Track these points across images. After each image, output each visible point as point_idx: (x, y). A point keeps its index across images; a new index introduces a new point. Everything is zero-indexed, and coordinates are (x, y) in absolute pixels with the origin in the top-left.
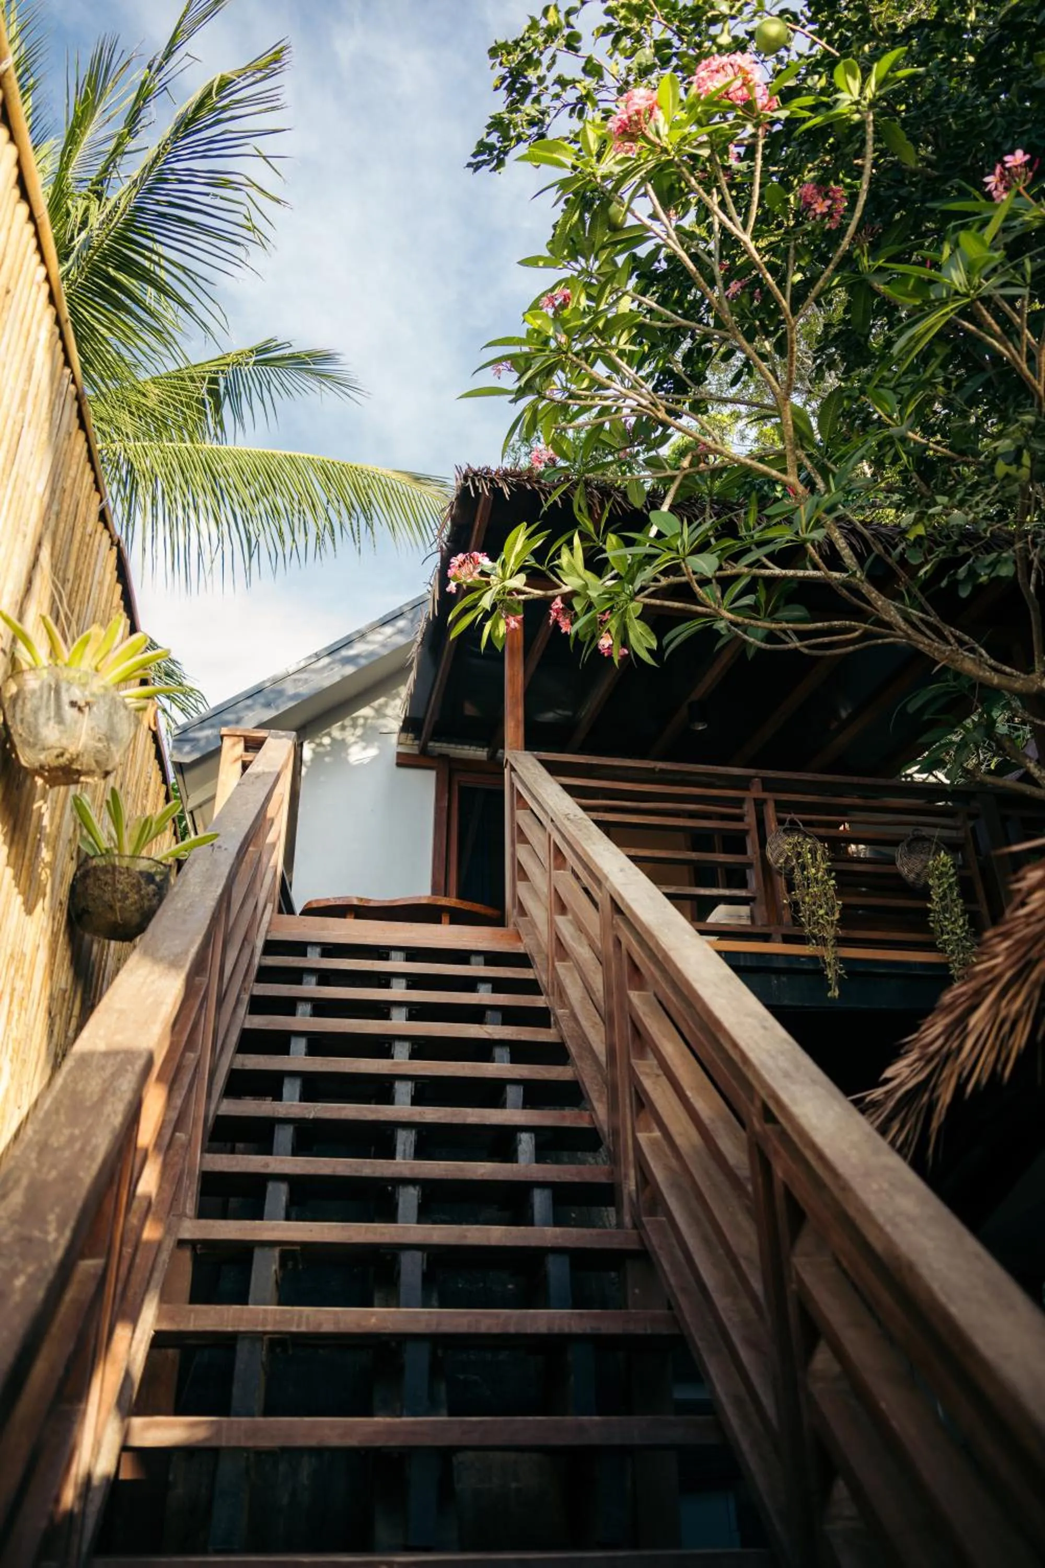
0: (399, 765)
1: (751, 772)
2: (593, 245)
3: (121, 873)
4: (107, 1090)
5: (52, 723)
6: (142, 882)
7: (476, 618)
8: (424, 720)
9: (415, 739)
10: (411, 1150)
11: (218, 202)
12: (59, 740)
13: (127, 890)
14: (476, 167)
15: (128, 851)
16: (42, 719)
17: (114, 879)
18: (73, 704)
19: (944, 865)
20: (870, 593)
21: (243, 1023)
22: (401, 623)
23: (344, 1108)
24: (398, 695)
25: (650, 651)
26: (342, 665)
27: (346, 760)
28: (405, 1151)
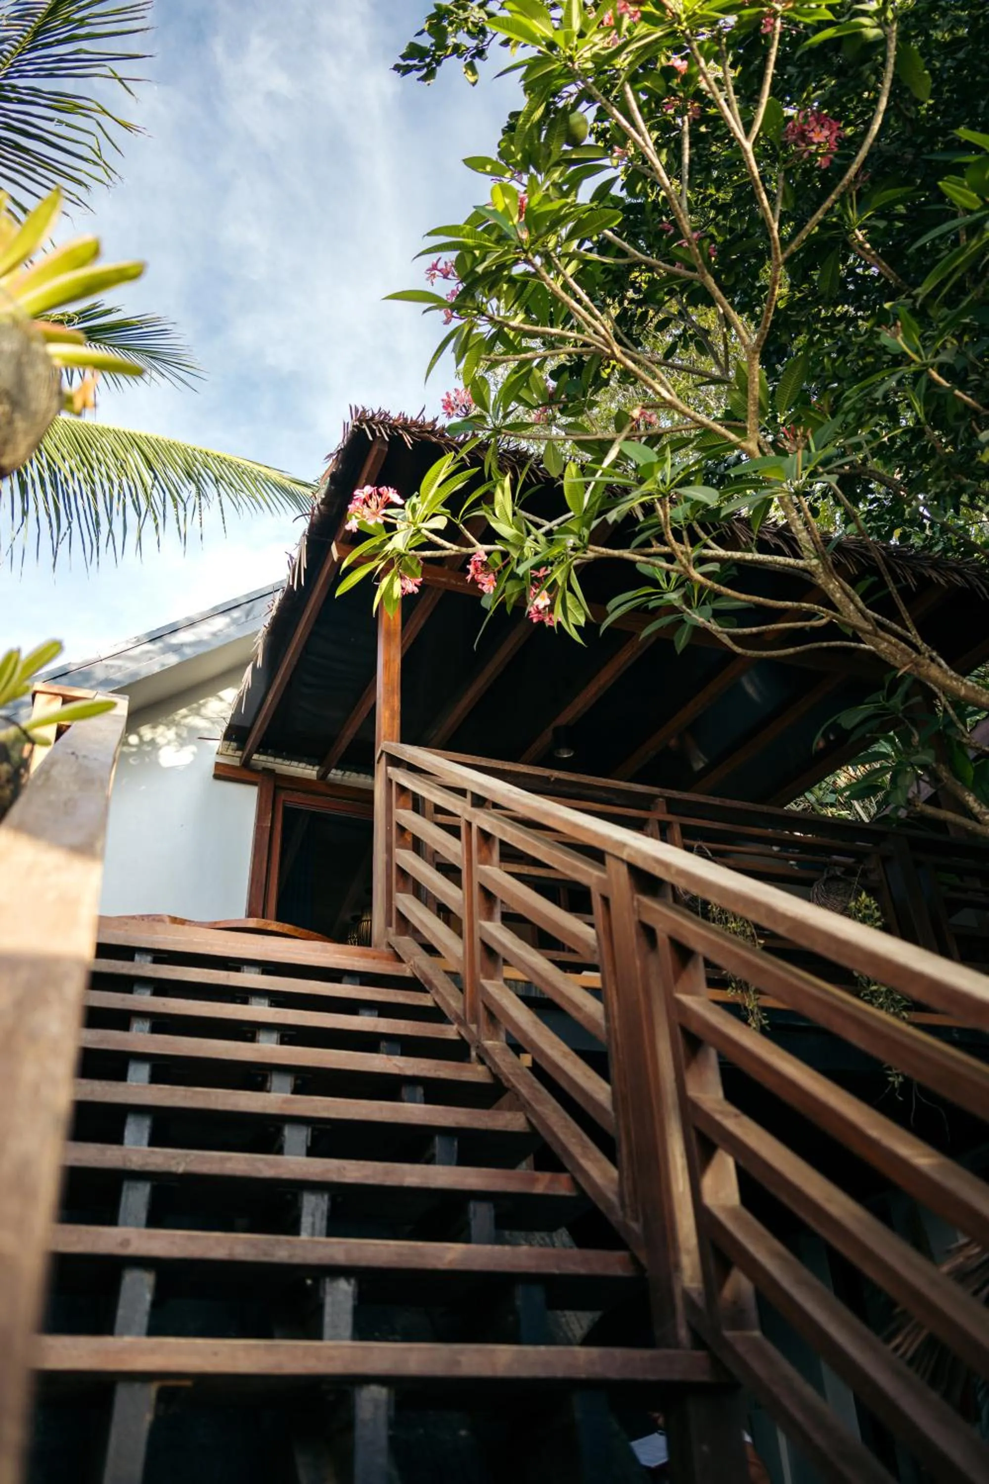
0: (217, 777)
1: (655, 790)
2: (550, 155)
7: (376, 568)
8: (250, 729)
9: (238, 749)
10: (322, 1224)
11: (62, 130)
14: (406, 70)
19: (867, 907)
20: (827, 584)
22: (236, 614)
23: (230, 1159)
24: (224, 698)
25: (577, 628)
26: (164, 653)
27: (158, 764)
28: (313, 1224)
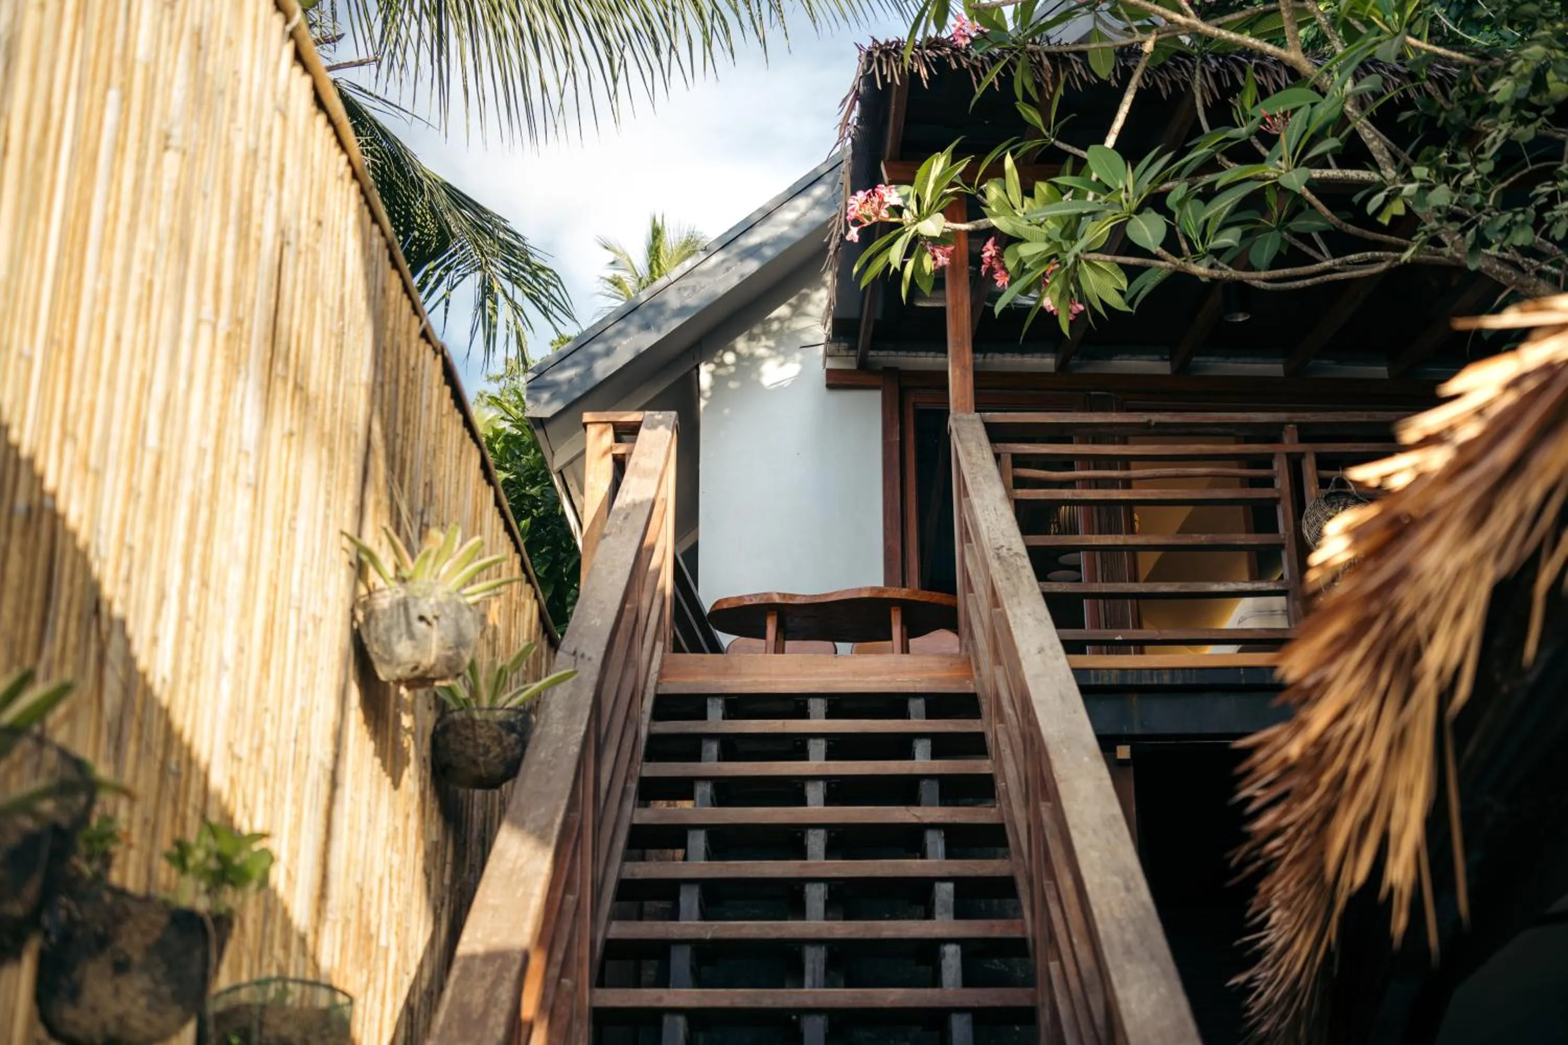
0: (831, 386)
1: (1282, 416)
3: (481, 727)
4: (490, 1001)
5: (404, 638)
6: (503, 733)
8: (858, 321)
9: (851, 349)
10: (821, 968)
12: (413, 655)
13: (488, 743)
15: (485, 703)
16: (394, 638)
17: (474, 734)
18: (422, 618)
21: (632, 818)
22: (819, 191)
23: (744, 926)
24: (824, 284)
25: (1120, 292)
26: (741, 260)
27: (758, 383)
28: (814, 970)
